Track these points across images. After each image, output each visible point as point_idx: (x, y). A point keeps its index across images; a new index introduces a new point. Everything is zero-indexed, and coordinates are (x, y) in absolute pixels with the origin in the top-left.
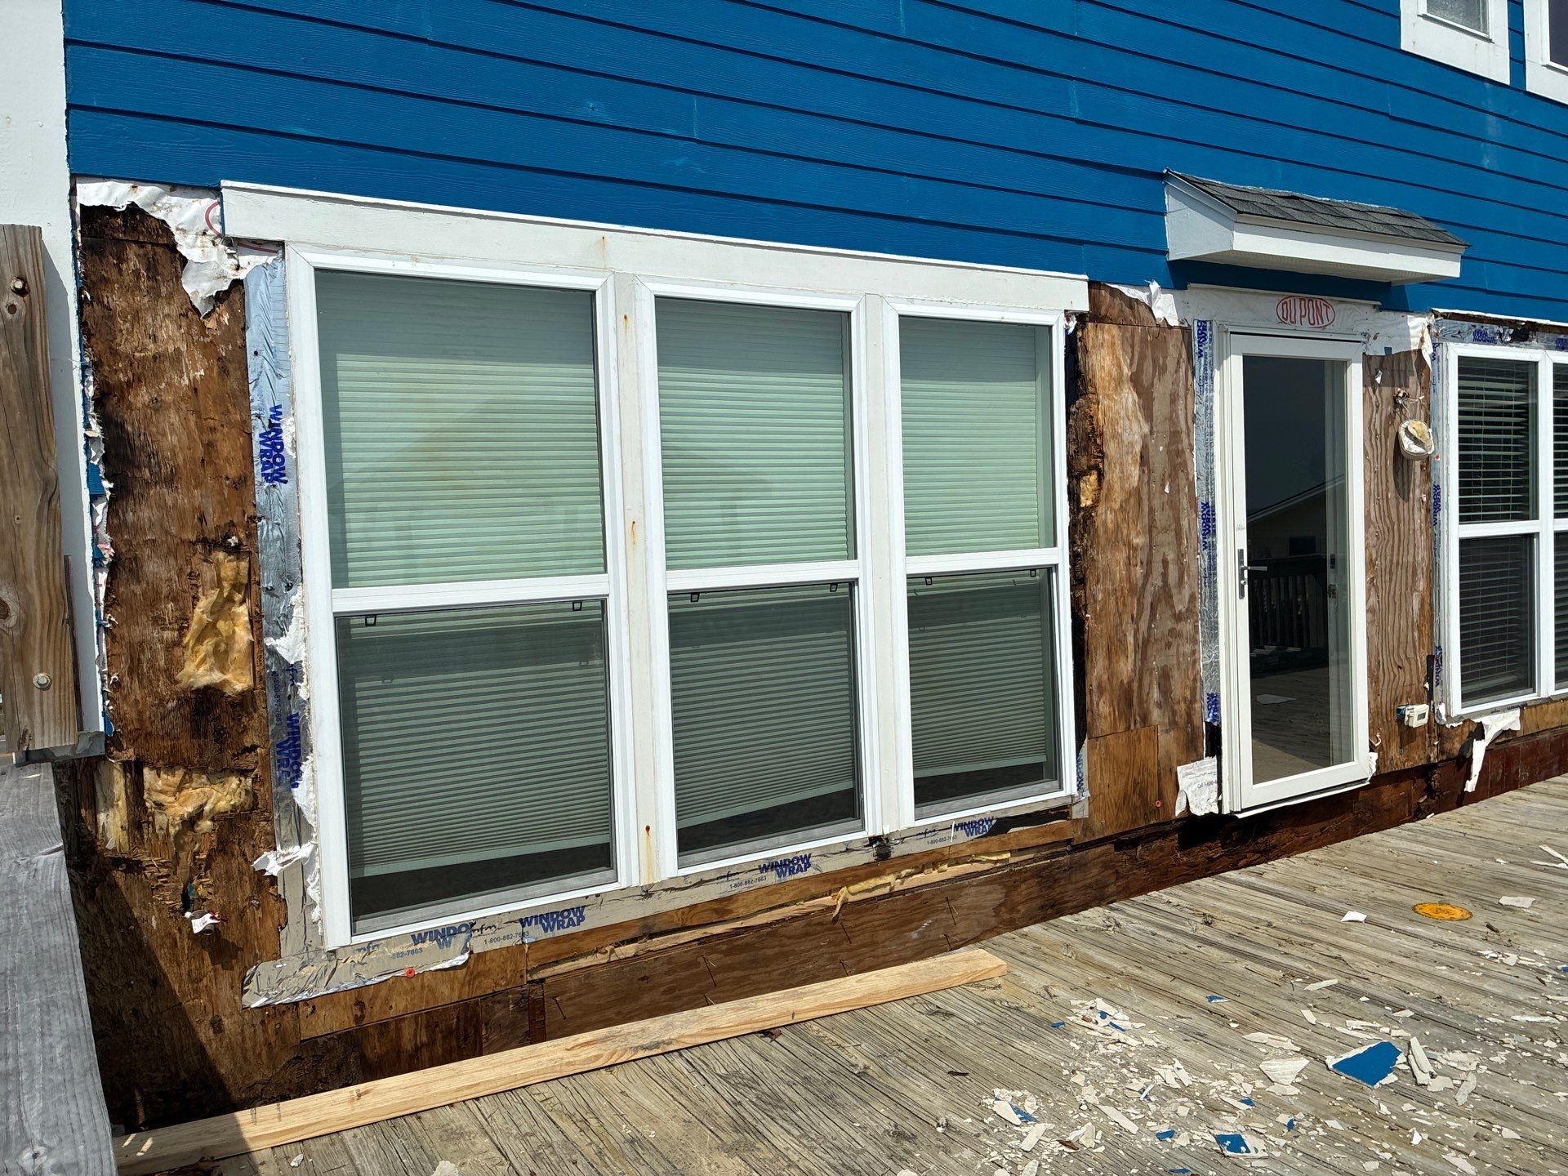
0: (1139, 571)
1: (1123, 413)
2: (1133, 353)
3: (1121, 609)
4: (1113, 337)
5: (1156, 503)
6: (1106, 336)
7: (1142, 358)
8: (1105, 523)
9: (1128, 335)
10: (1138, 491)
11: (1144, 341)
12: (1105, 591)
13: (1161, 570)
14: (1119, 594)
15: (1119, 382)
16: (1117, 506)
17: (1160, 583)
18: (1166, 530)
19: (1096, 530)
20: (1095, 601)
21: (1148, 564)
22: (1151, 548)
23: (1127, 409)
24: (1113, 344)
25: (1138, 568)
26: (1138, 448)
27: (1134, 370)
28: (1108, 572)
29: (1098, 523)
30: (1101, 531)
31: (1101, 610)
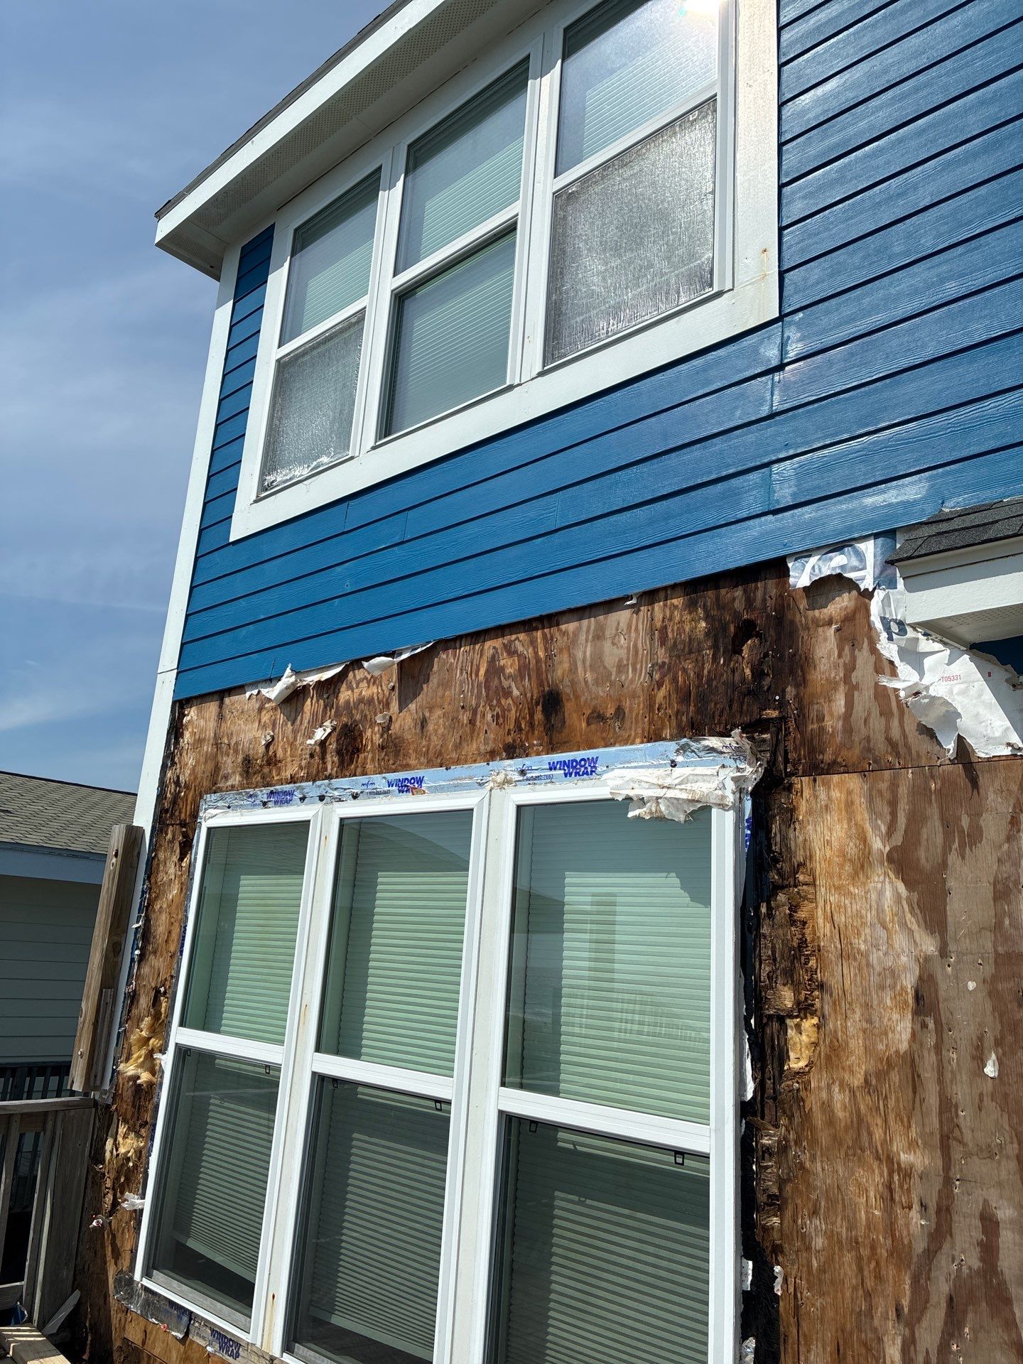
0: (916, 1223)
1: (870, 917)
2: (894, 814)
3: (870, 1283)
4: (849, 793)
5: (961, 1092)
6: (836, 794)
7: (916, 820)
8: (827, 1107)
9: (884, 786)
10: (910, 1062)
11: (921, 792)
12: (830, 1235)
13: (978, 1235)
14: (865, 1252)
15: (862, 864)
16: (857, 1080)
17: (976, 1264)
18: (989, 1153)
19: (807, 1117)
20: (808, 1248)
21: (943, 1214)
22: (948, 1182)
23: (880, 910)
24: (849, 804)
25: (914, 1214)
26: (909, 981)
27: (898, 839)
28: (836, 1200)
29: (813, 1102)
30: (818, 1119)
31: (822, 1270)
